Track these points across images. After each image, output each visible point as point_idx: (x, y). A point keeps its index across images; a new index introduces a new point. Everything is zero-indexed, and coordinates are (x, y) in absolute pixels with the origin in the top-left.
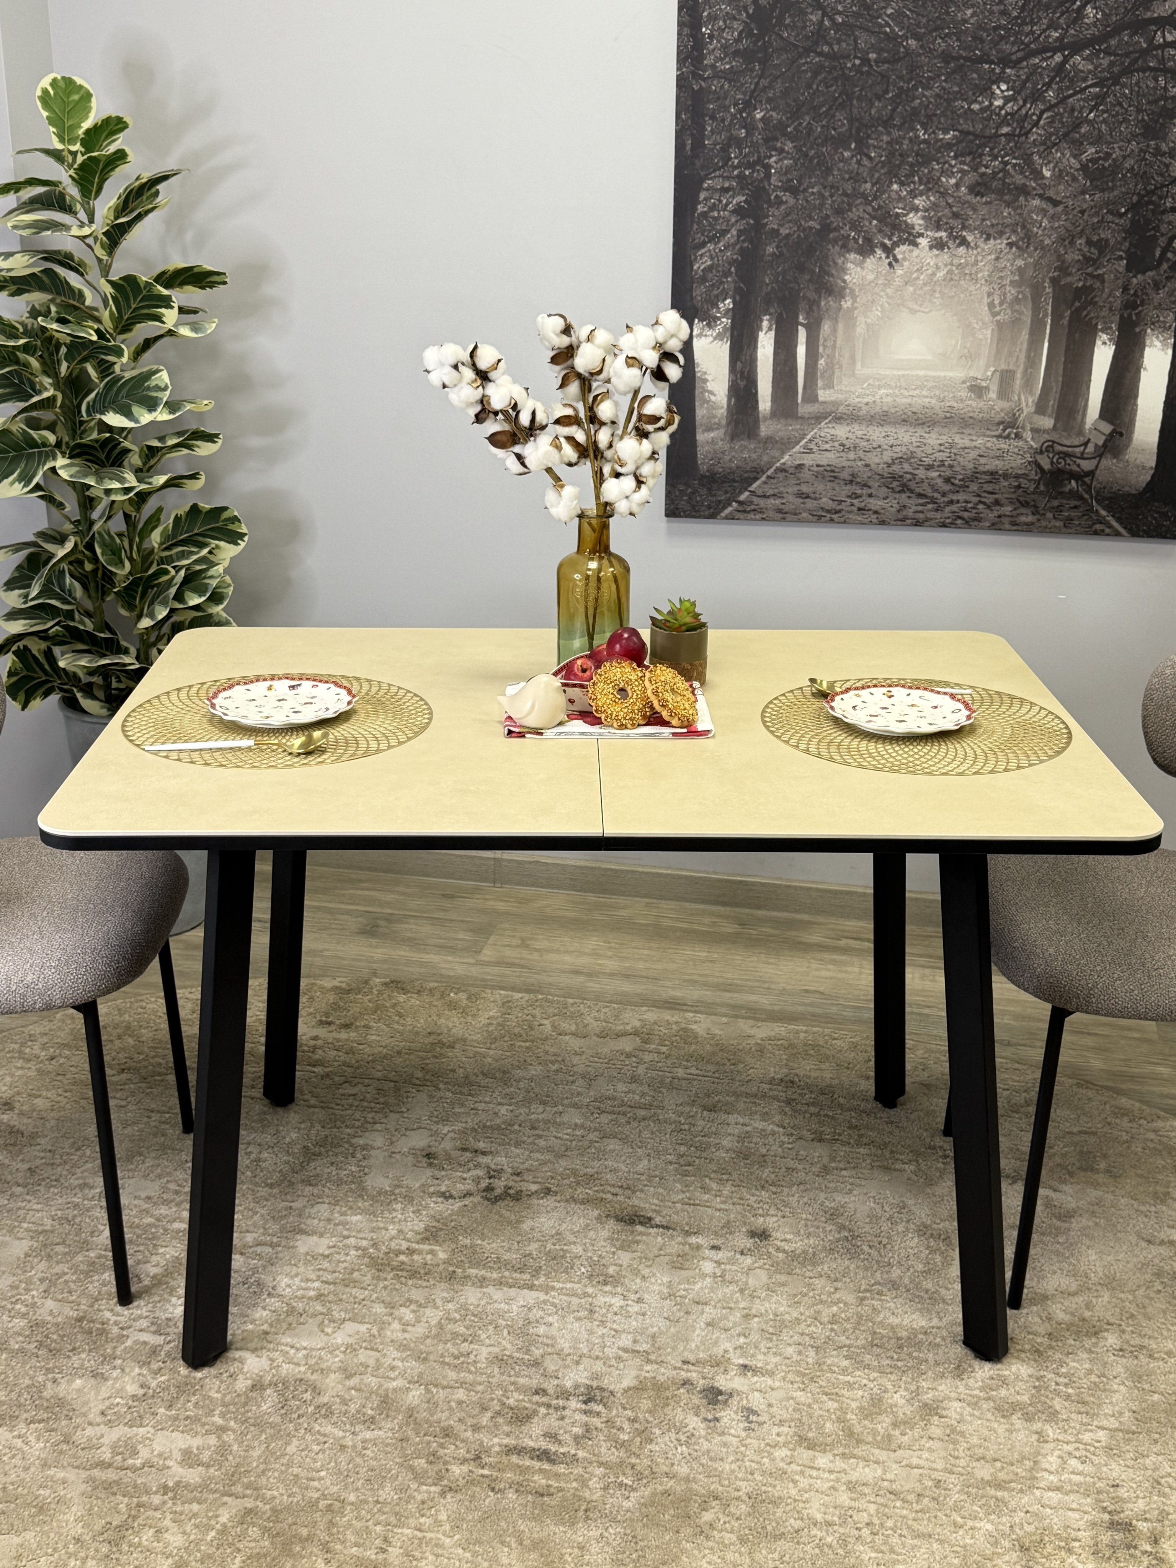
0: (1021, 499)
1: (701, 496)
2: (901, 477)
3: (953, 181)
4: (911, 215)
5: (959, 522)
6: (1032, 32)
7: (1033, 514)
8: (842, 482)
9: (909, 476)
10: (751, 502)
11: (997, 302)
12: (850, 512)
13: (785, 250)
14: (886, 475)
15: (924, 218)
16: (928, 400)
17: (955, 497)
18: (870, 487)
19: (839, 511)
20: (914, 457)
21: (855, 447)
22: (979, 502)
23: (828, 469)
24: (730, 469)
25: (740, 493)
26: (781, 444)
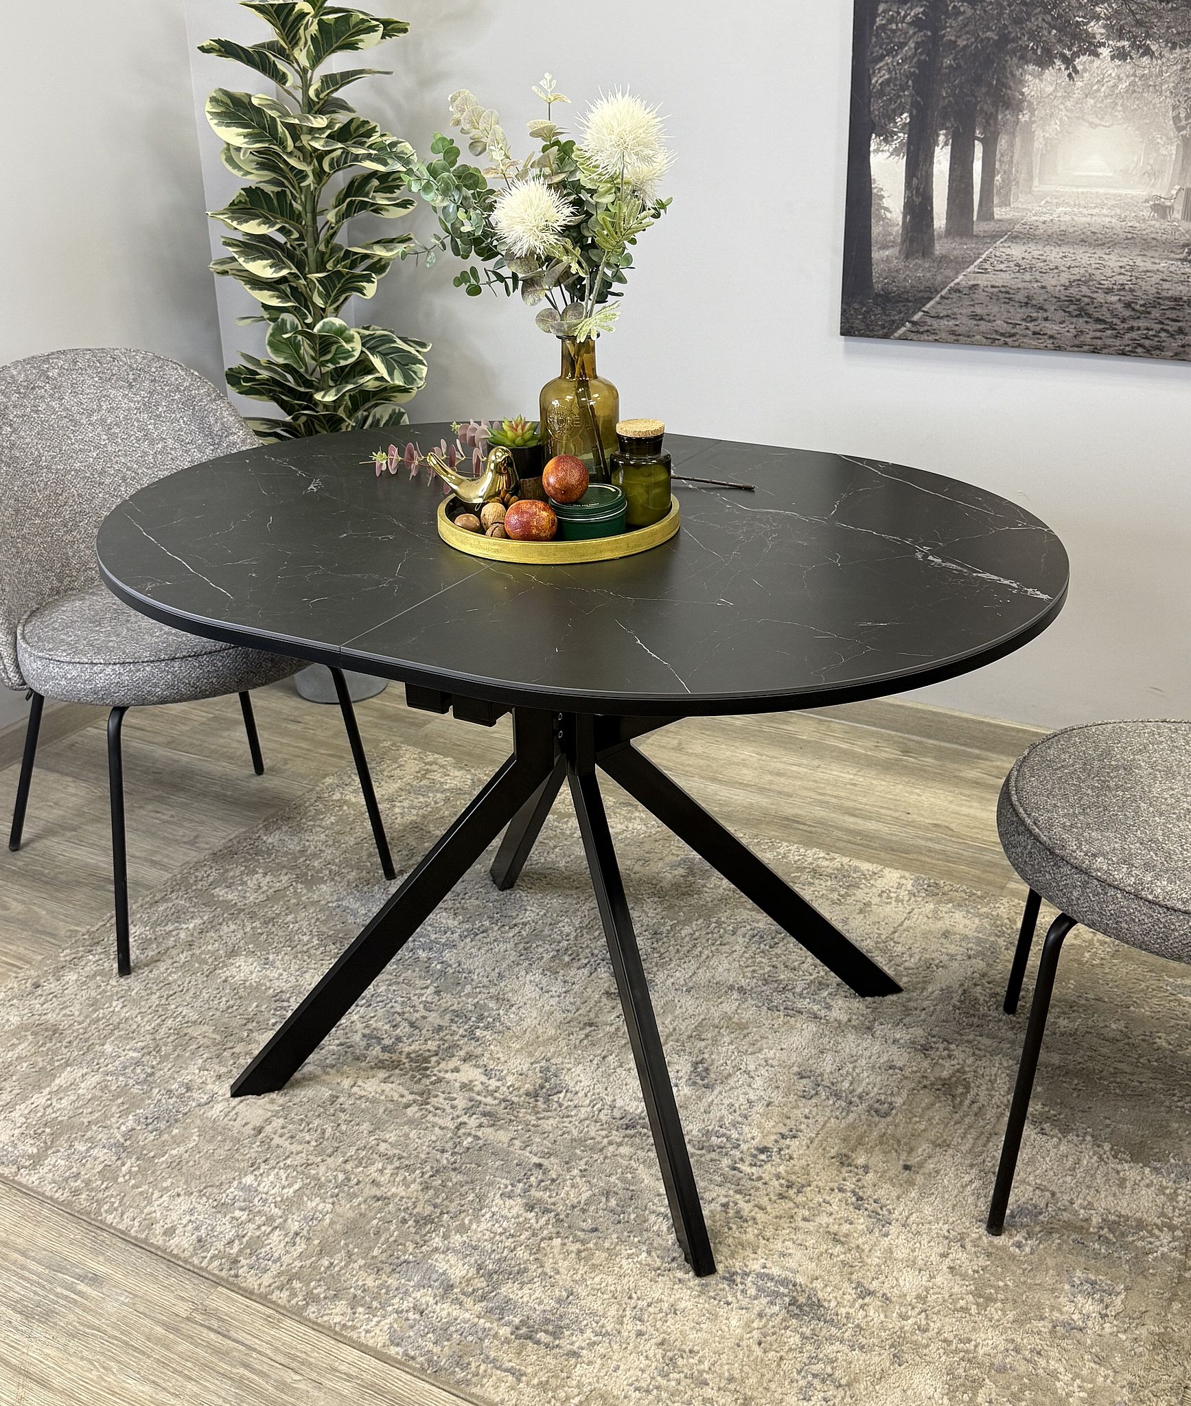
1: (875, 315)
2: (1079, 300)
4: (1092, 24)
5: (1139, 350)
8: (1017, 305)
9: (1087, 300)
10: (925, 323)
11: (1182, 115)
12: (1025, 336)
13: (962, 62)
14: (1063, 298)
15: (1105, 26)
16: (1108, 219)
17: (1135, 324)
18: (1046, 311)
20: (1093, 280)
21: (1031, 268)
22: (1162, 329)
23: (1003, 289)
24: (905, 288)
25: (914, 313)
26: (957, 262)
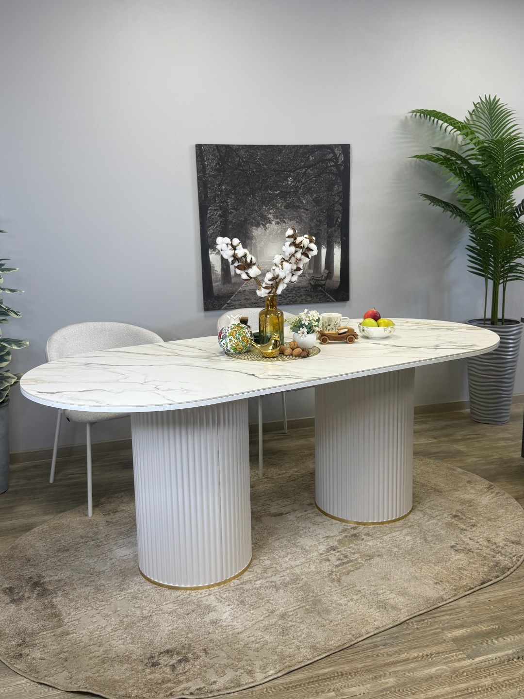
0: (307, 294)
1: (215, 303)
3: (280, 205)
4: (269, 215)
5: (291, 302)
6: (297, 163)
7: (311, 298)
10: (231, 303)
12: (260, 303)
13: (234, 227)
15: (273, 216)
17: (289, 295)
19: (258, 303)
22: (296, 296)
23: (253, 291)
24: (224, 294)
25: (228, 301)
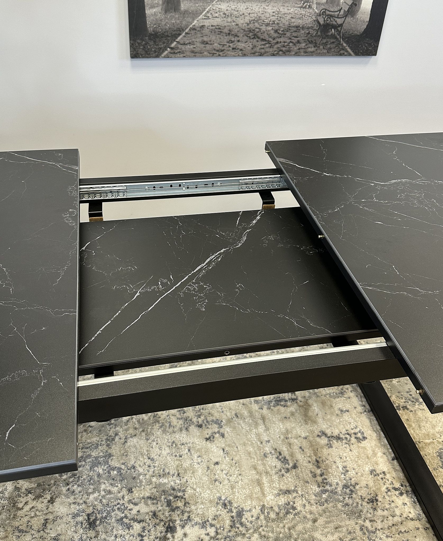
0: (310, 40)
1: (150, 46)
2: (254, 30)
5: (281, 53)
7: (314, 47)
8: (224, 35)
9: (257, 30)
10: (178, 48)
12: (228, 50)
14: (246, 30)
17: (279, 41)
18: (238, 37)
19: (223, 50)
20: (260, 20)
21: (231, 15)
22: (291, 42)
23: (217, 27)
24: (166, 30)
25: (172, 43)
26: (193, 14)
